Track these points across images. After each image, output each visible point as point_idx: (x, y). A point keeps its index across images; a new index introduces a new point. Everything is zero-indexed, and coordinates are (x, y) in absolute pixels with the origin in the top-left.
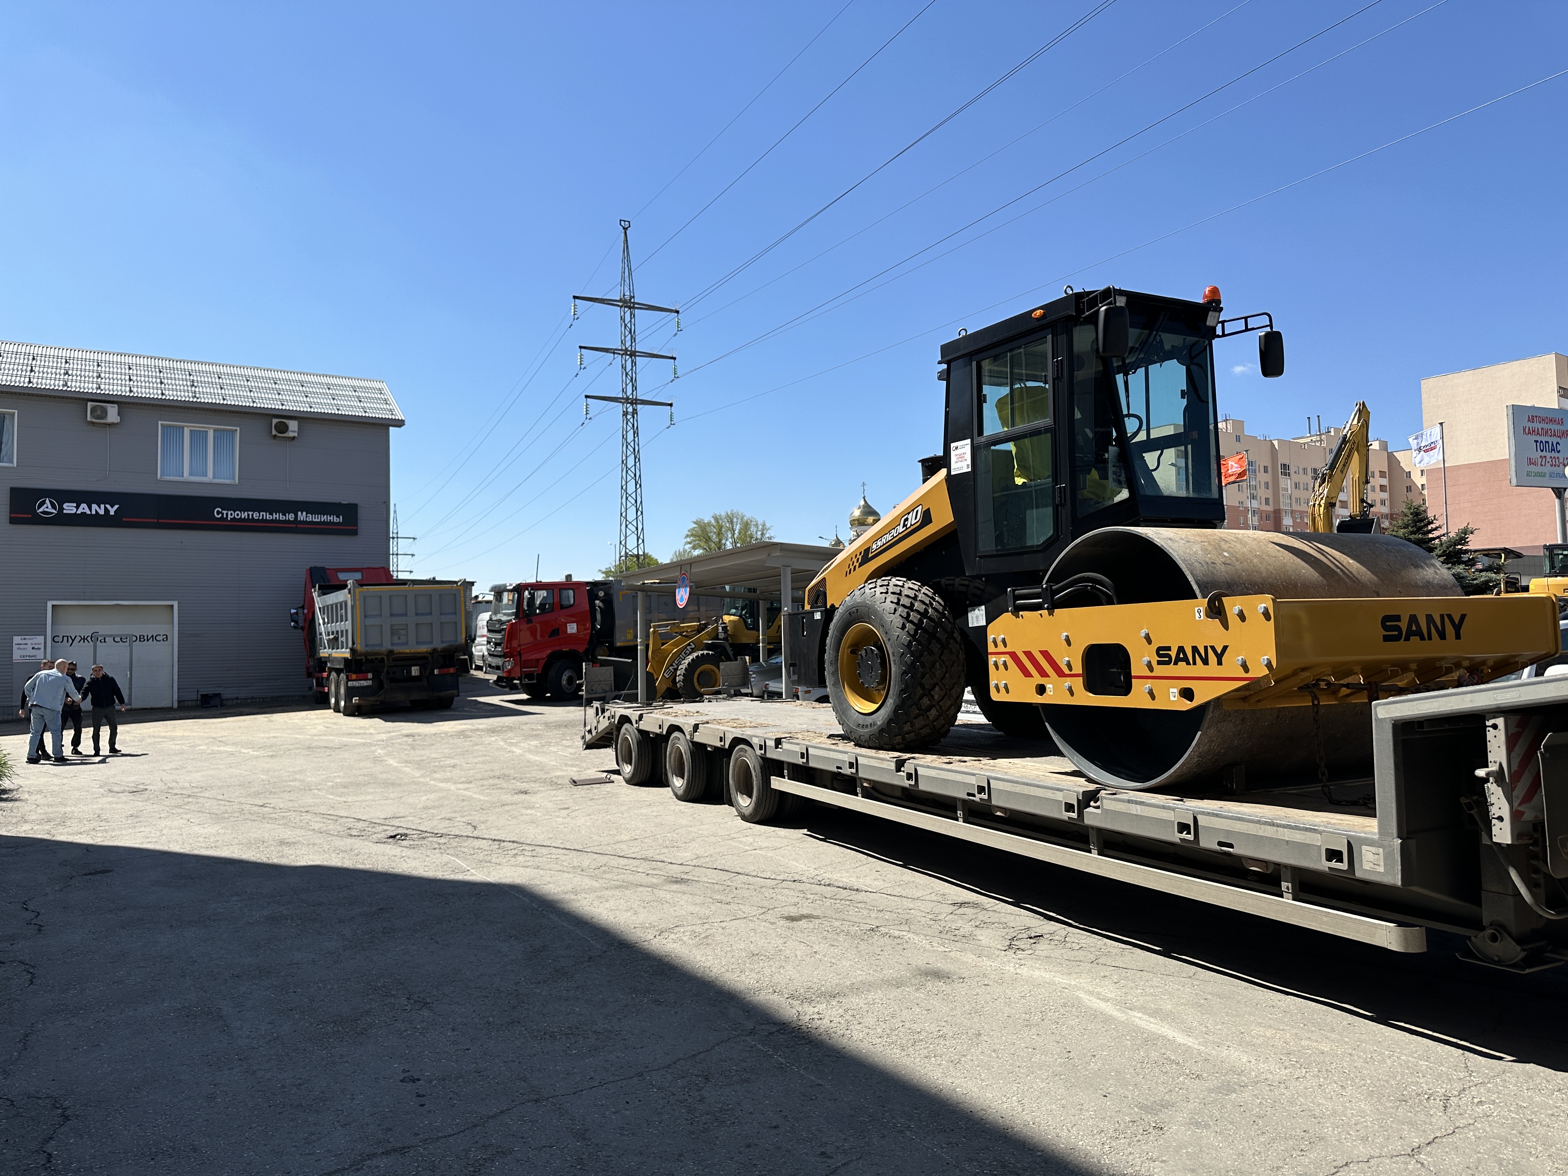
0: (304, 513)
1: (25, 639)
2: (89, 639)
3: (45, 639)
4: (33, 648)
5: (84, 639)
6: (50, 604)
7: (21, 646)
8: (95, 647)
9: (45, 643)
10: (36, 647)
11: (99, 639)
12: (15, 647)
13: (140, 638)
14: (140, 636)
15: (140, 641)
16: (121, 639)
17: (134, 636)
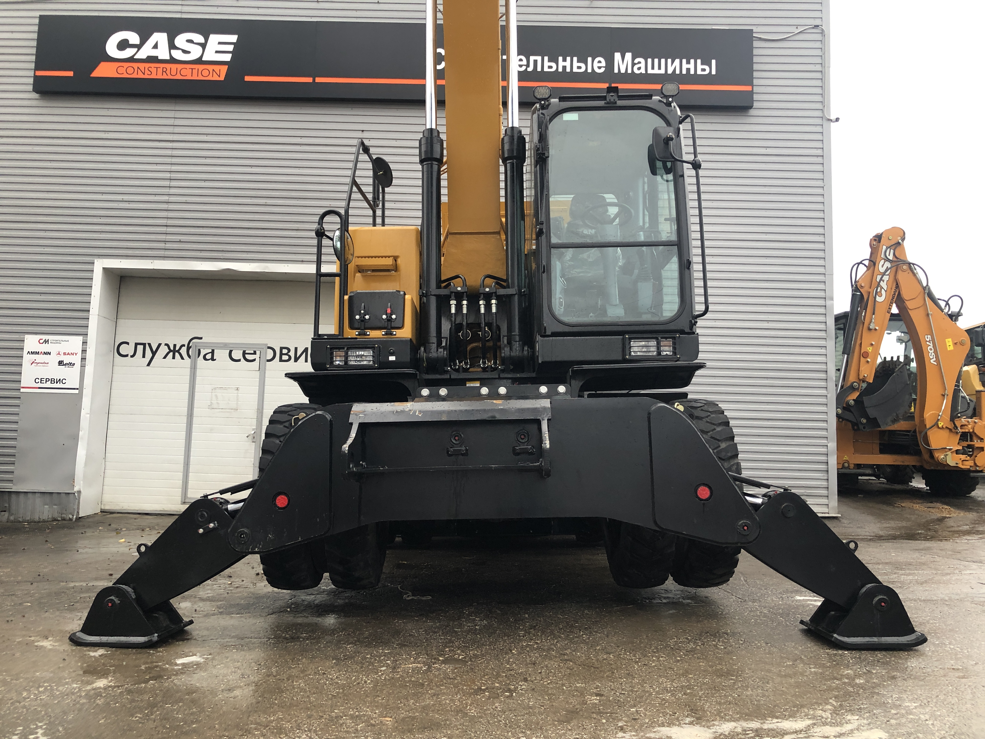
0: (628, 56)
1: (46, 342)
2: (184, 351)
3: (85, 343)
4: (61, 363)
5: (174, 351)
6: (99, 265)
7: (40, 358)
8: (194, 369)
9: (84, 351)
10: (66, 359)
11: (203, 352)
12: (27, 359)
13: (281, 354)
14: (282, 349)
15: (281, 360)
16: (244, 353)
17: (269, 348)
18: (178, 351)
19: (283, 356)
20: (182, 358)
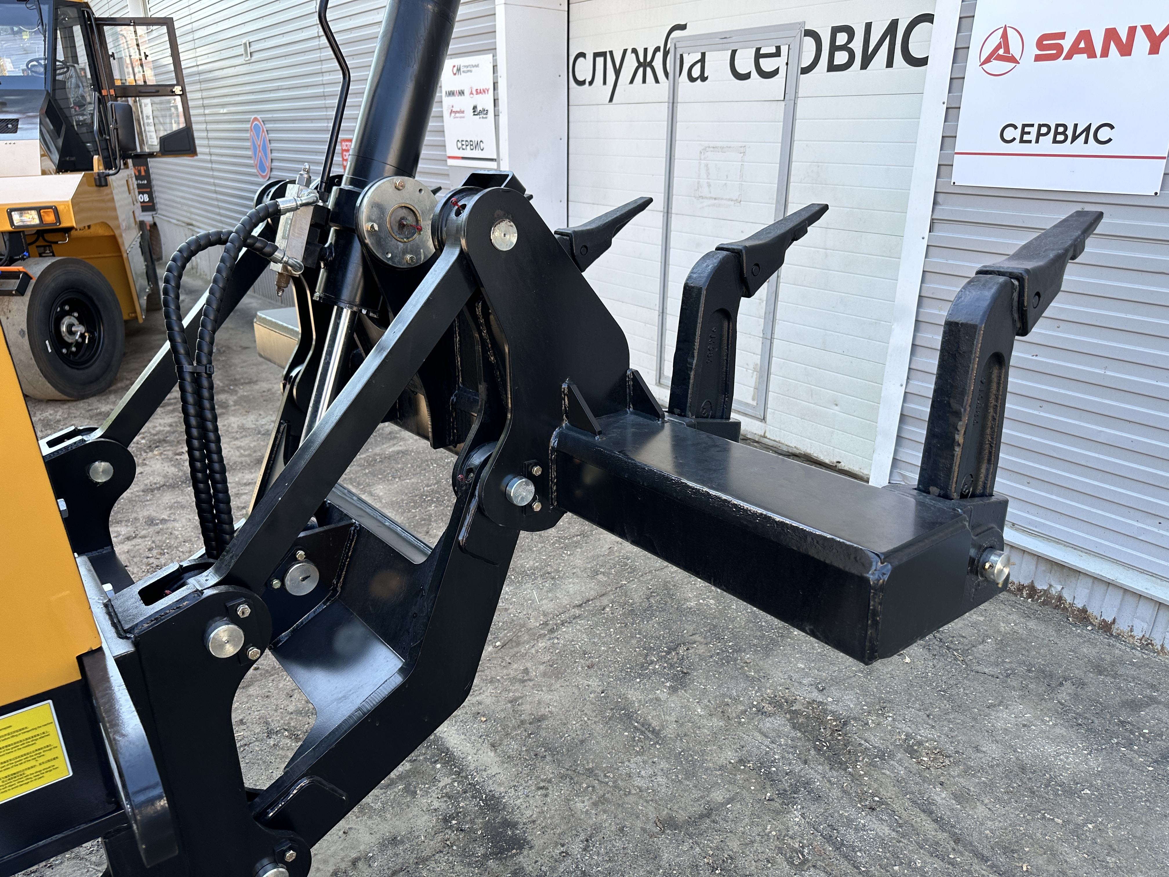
1: (459, 70)
2: (658, 62)
3: (495, 67)
4: (475, 110)
5: (644, 64)
7: (456, 103)
8: (673, 103)
9: (495, 84)
10: (479, 102)
11: (687, 62)
12: (446, 106)
13: (834, 48)
14: (835, 31)
15: (832, 67)
16: (758, 55)
17: (809, 33)
18: (650, 64)
19: (837, 54)
20: (657, 81)
